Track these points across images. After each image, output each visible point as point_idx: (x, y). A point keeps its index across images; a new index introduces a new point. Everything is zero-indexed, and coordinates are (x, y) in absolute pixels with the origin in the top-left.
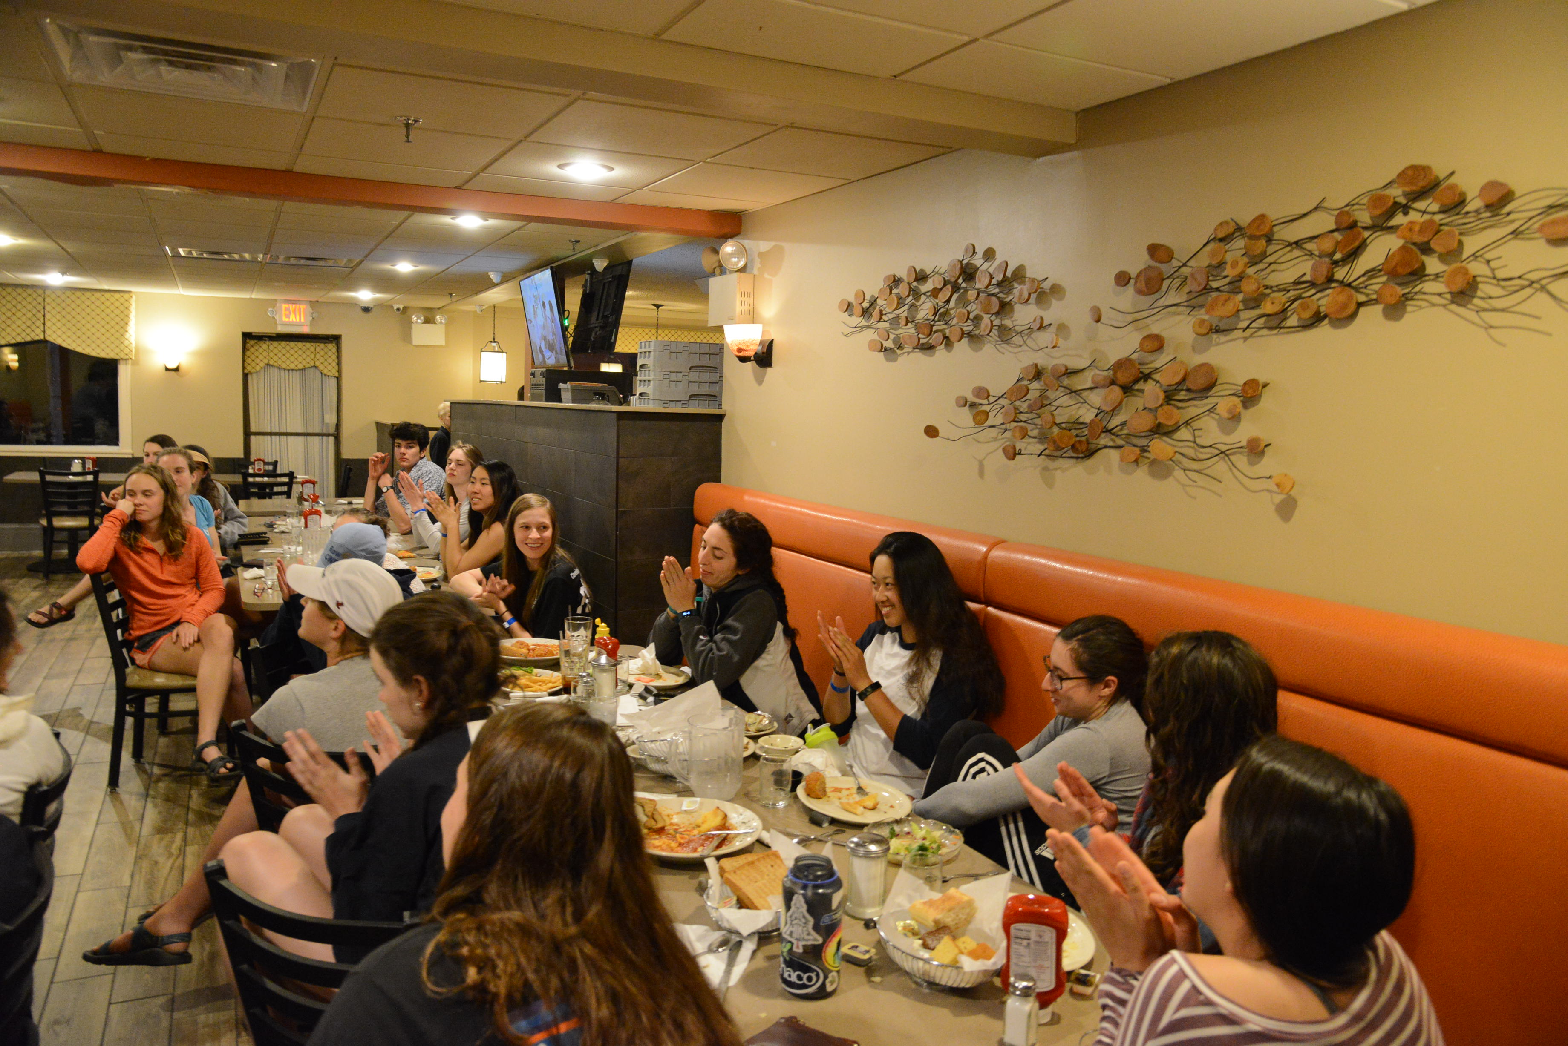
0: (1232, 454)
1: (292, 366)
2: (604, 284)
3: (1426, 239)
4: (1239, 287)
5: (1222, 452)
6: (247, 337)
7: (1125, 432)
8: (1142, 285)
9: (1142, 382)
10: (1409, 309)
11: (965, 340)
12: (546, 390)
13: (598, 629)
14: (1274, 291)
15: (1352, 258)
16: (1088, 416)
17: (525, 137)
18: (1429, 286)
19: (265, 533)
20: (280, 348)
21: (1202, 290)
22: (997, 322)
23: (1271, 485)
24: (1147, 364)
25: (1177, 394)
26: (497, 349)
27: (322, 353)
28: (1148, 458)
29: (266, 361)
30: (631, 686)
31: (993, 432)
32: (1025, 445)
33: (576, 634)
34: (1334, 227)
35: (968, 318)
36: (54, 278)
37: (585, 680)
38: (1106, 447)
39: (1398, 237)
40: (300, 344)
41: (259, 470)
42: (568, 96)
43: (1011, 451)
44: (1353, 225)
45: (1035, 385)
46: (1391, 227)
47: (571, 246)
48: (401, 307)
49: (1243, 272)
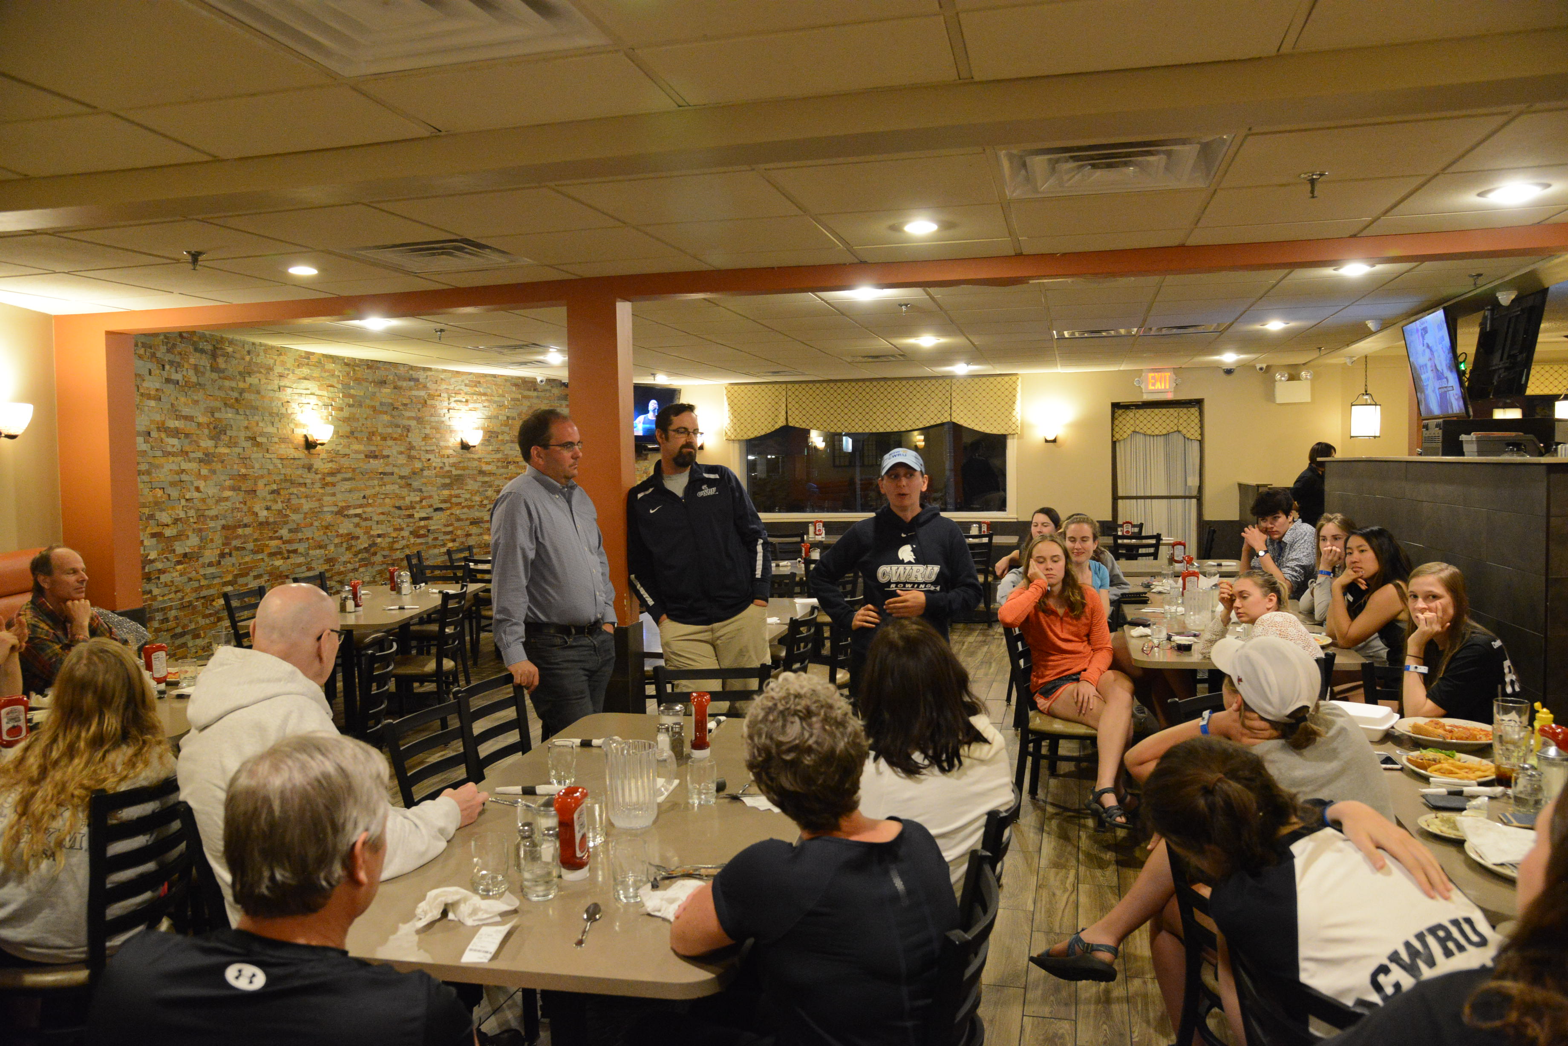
1: (1157, 432)
2: (1510, 319)
6: (1116, 406)
12: (1443, 442)
13: (1538, 715)
17: (1444, 169)
19: (1145, 593)
20: (1145, 415)
26: (1369, 402)
27: (1185, 417)
29: (1132, 429)
33: (1506, 718)
36: (961, 369)
40: (1164, 411)
41: (1128, 532)
42: (1506, 113)
47: (1472, 281)
48: (1264, 366)
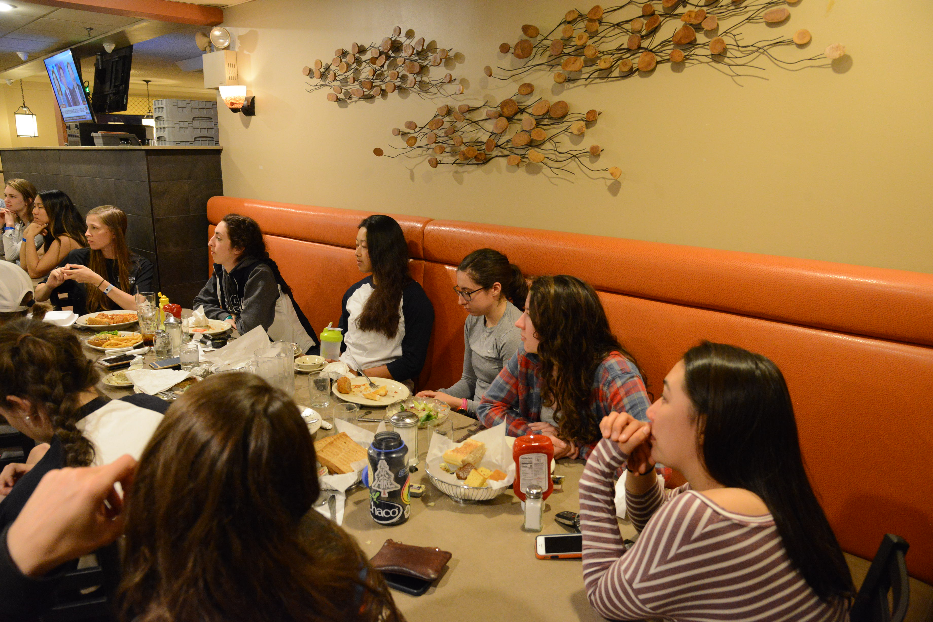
0: (580, 157)
2: (113, 62)
3: (698, 22)
4: (583, 52)
5: (574, 156)
7: (509, 146)
8: (519, 52)
9: (519, 114)
10: (687, 65)
11: (396, 92)
14: (604, 55)
15: (654, 33)
16: (484, 137)
18: (698, 51)
21: (559, 55)
22: (418, 79)
23: (607, 175)
24: (522, 103)
25: (541, 121)
26: (27, 112)
28: (525, 162)
30: (192, 336)
31: (419, 151)
32: (442, 158)
34: (641, 14)
35: (398, 77)
37: (162, 335)
38: (497, 156)
39: (682, 20)
43: (434, 163)
44: (653, 14)
45: (447, 119)
46: (676, 15)
47: (86, 32)
49: (585, 43)
